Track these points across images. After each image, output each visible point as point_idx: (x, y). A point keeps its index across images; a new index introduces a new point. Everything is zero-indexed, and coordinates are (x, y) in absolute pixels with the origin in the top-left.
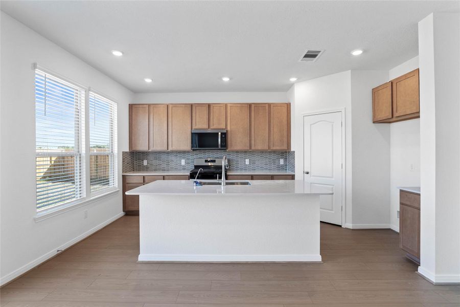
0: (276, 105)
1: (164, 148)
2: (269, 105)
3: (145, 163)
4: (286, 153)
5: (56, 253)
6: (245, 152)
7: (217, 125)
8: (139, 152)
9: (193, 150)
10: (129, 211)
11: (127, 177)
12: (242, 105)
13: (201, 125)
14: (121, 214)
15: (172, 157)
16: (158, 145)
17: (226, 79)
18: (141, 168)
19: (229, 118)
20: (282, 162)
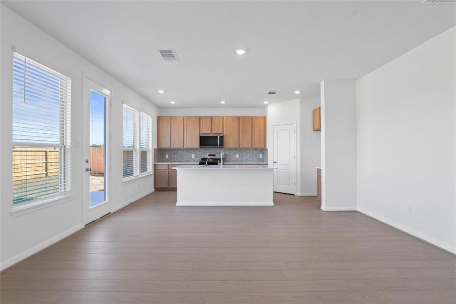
0: (256, 117)
1: (181, 146)
2: (252, 117)
3: (167, 156)
4: (263, 150)
5: (128, 204)
6: (236, 149)
7: (217, 131)
8: (163, 149)
9: (201, 148)
10: (158, 188)
11: (157, 166)
12: (233, 118)
13: (206, 131)
14: (153, 190)
15: (185, 153)
16: (177, 144)
17: (223, 102)
18: (163, 160)
19: (225, 126)
20: (261, 156)
